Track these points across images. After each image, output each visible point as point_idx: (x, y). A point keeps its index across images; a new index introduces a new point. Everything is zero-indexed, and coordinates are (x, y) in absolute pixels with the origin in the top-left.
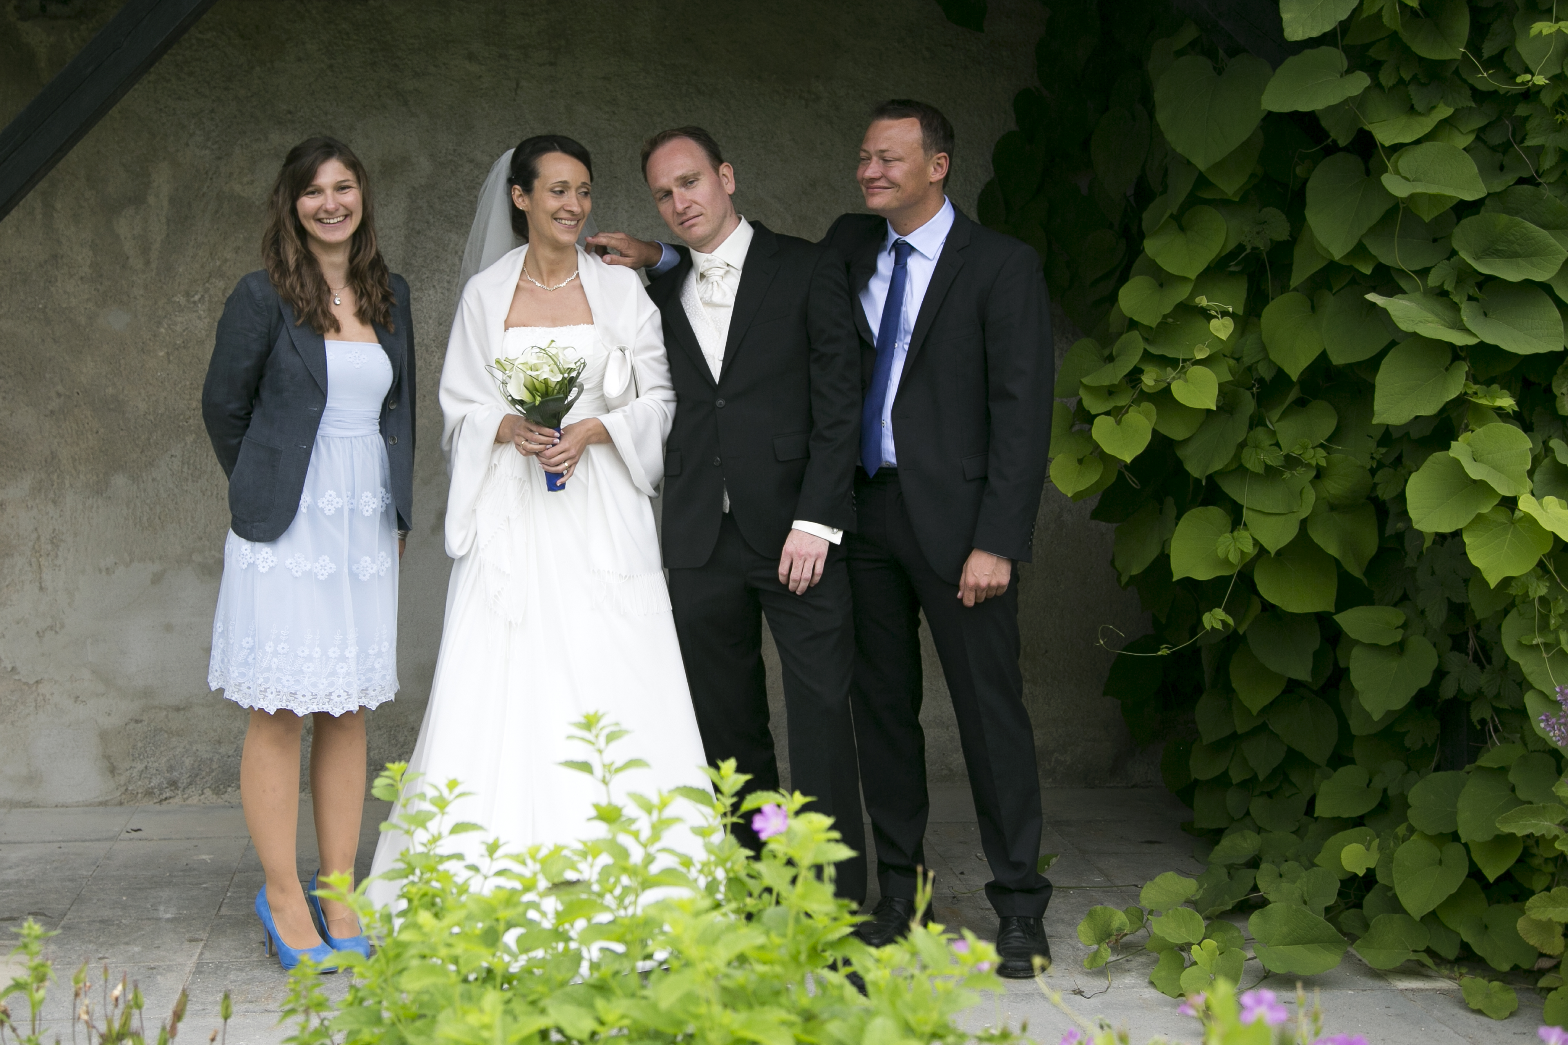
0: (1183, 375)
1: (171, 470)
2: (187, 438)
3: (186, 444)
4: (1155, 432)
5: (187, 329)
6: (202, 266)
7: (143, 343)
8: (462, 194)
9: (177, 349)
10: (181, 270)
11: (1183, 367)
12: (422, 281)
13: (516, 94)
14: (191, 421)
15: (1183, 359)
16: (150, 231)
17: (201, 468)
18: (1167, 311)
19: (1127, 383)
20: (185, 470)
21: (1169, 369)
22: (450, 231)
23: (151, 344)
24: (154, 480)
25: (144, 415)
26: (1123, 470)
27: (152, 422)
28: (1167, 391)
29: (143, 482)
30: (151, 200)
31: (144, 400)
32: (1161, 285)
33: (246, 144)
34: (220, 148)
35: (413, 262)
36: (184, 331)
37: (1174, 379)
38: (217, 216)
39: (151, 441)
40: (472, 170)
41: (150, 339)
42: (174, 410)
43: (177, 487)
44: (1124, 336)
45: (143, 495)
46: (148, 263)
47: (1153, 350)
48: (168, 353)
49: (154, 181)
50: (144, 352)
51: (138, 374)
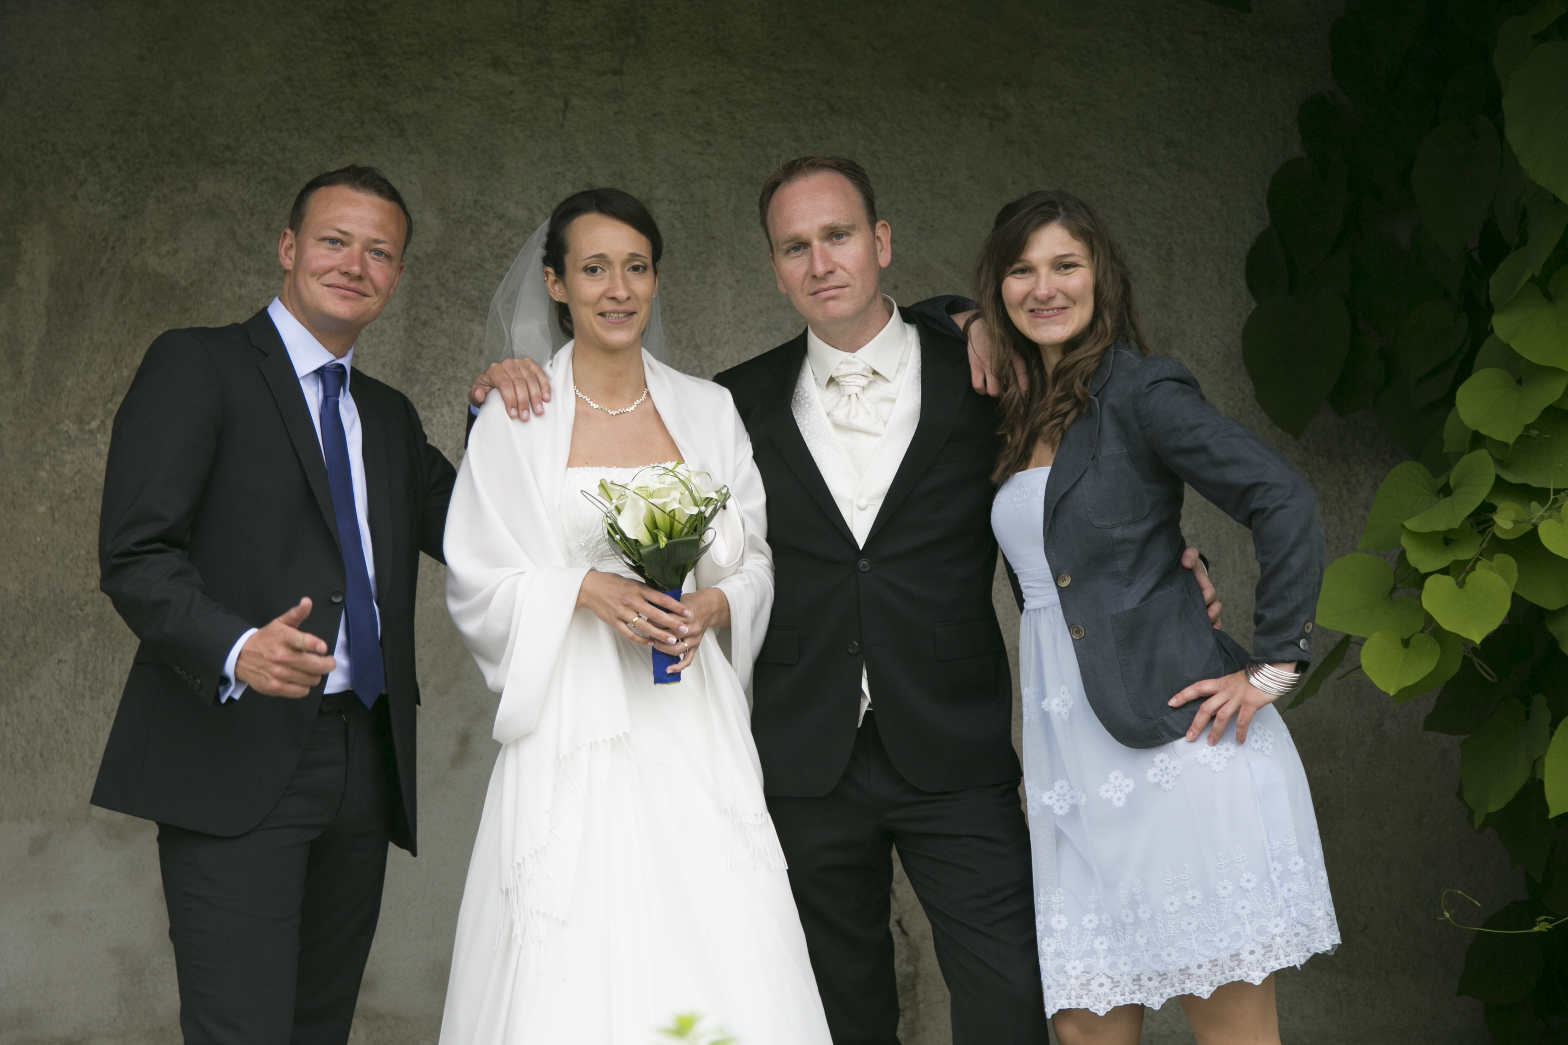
0: (1555, 513)
1: (58, 682)
2: (82, 634)
3: (81, 643)
4: (1516, 598)
5: (79, 471)
6: (102, 378)
7: (14, 493)
8: (487, 266)
9: (66, 502)
10: (69, 384)
11: (1555, 501)
12: (431, 394)
13: (564, 118)
14: (88, 609)
15: (1555, 490)
16: (21, 327)
17: (104, 678)
18: (1531, 419)
19: (1472, 526)
20: (80, 681)
21: (1534, 505)
22: (472, 321)
23: (26, 495)
24: (32, 698)
25: (17, 601)
26: (1471, 655)
27: (28, 611)
28: (1532, 536)
29: (16, 701)
30: (22, 280)
31: (16, 578)
32: (1519, 382)
33: (164, 197)
34: (125, 202)
35: (418, 366)
36: (76, 474)
37: (1542, 518)
38: (124, 302)
39: (28, 639)
40: (501, 230)
41: (24, 488)
42: (62, 592)
43: (67, 708)
44: (1466, 457)
45: (16, 721)
46: (19, 374)
47: (1511, 478)
48: (52, 509)
49: (26, 252)
50: (15, 508)
51: (7, 541)
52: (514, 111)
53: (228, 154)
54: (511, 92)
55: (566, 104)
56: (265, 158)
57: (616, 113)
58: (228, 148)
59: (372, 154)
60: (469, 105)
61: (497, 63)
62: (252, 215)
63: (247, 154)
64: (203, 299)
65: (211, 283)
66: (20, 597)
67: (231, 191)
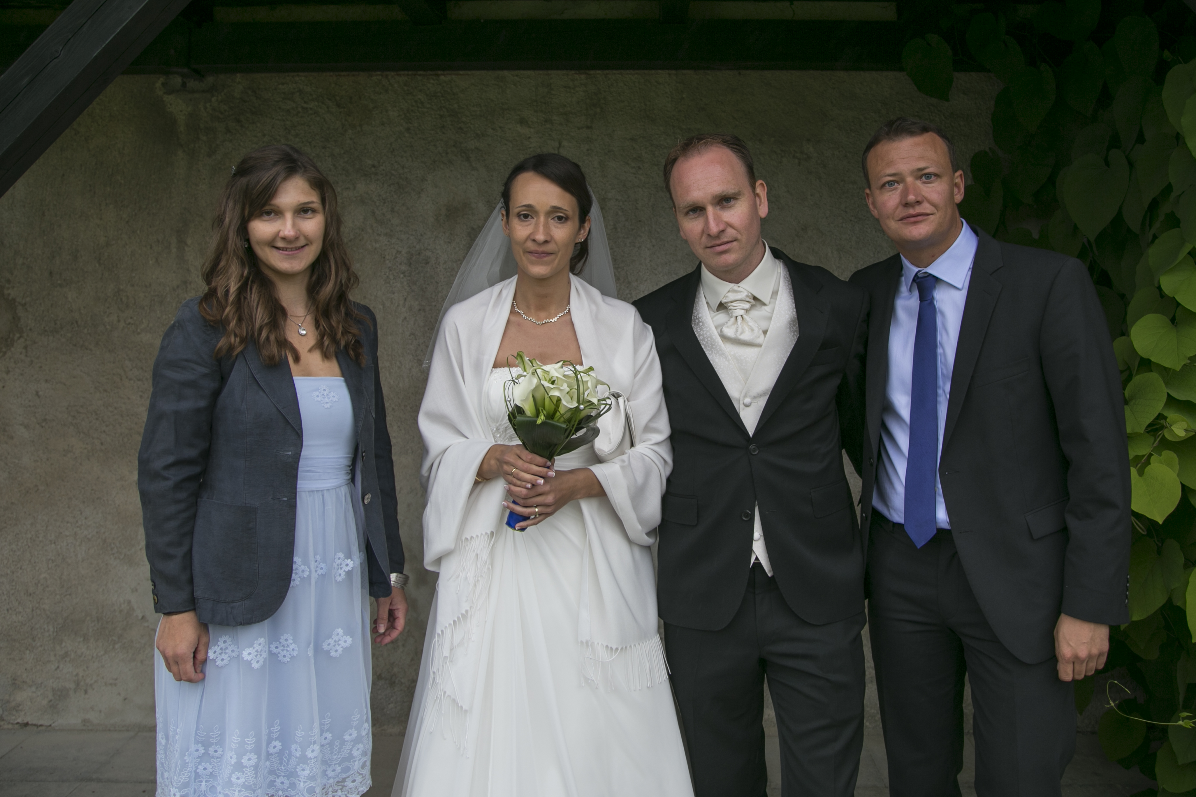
52: (530, 148)
53: (373, 169)
54: (530, 138)
55: (560, 144)
56: (393, 172)
57: (588, 150)
58: (374, 166)
59: (451, 171)
60: (506, 144)
61: (522, 121)
62: (385, 203)
63: (384, 170)
64: (355, 249)
65: (360, 240)
67: (374, 190)
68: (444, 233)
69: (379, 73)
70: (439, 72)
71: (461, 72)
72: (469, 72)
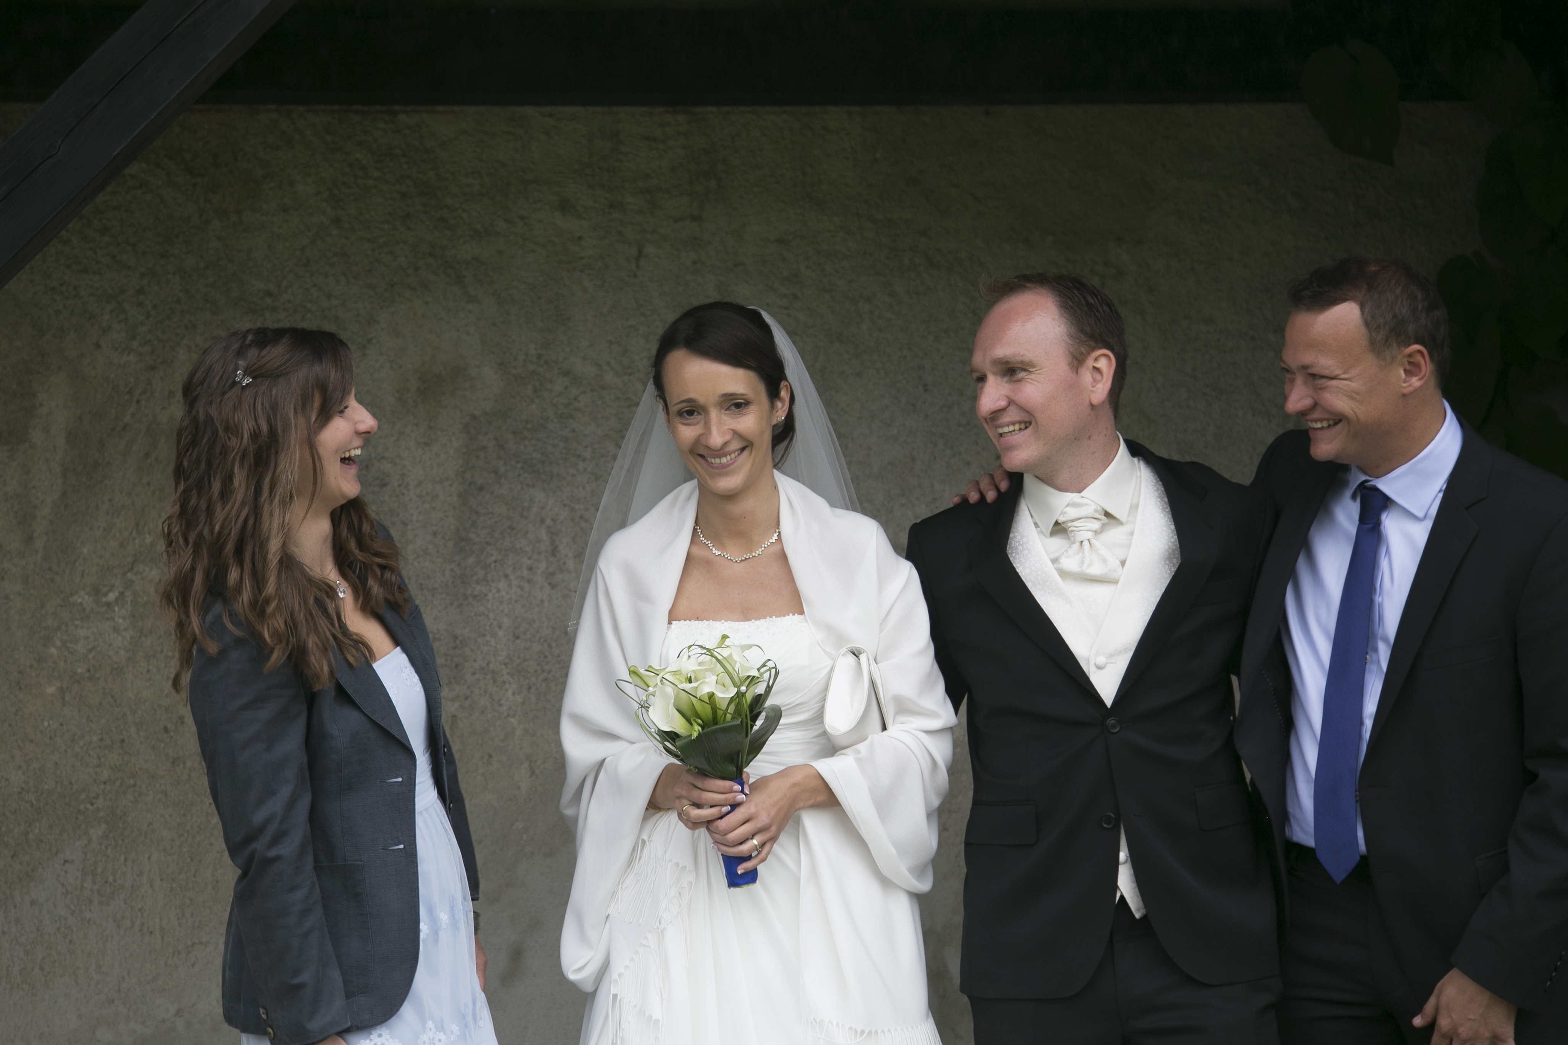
1: (63, 885)
2: (91, 831)
3: (90, 842)
5: (94, 648)
6: (122, 545)
7: (20, 672)
8: (551, 426)
9: (79, 682)
10: (85, 551)
13: (638, 266)
14: (99, 803)
16: (34, 487)
17: (115, 881)
20: (88, 884)
22: (533, 486)
23: (34, 674)
24: (33, 902)
25: (20, 793)
27: (32, 805)
29: (15, 907)
30: (36, 436)
31: (20, 767)
33: (196, 346)
34: (153, 352)
35: (472, 536)
36: (90, 651)
38: (149, 461)
39: (30, 836)
40: (566, 388)
41: (31, 666)
42: (71, 783)
43: (72, 915)
45: (14, 929)
46: (29, 540)
48: (61, 690)
49: (41, 405)
50: (20, 688)
51: (10, 725)
52: (582, 258)
53: (268, 300)
54: (580, 238)
55: (640, 252)
56: (309, 305)
57: (694, 262)
58: (269, 294)
59: (427, 303)
60: (533, 251)
61: (565, 206)
66: (23, 789)
68: (417, 425)
69: (273, 107)
70: (397, 108)
71: (440, 108)
72: (456, 108)
